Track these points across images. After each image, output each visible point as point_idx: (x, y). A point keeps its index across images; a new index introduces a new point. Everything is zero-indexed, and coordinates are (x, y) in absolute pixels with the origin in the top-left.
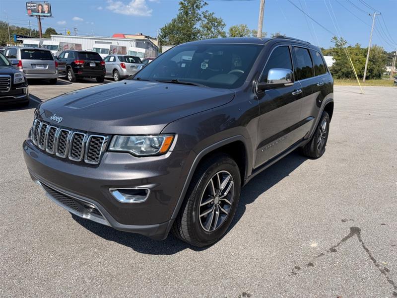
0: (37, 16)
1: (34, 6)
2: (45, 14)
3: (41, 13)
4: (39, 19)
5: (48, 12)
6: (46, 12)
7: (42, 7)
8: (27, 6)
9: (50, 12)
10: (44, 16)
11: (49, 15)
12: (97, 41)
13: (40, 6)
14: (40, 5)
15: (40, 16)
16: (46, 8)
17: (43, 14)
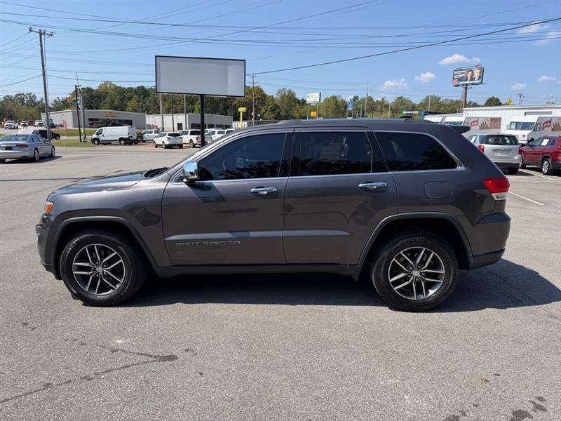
0: (463, 85)
1: (463, 73)
2: (474, 82)
3: (470, 80)
4: (466, 89)
5: (479, 78)
6: (477, 79)
7: (473, 72)
8: (454, 75)
9: (481, 77)
10: (473, 84)
11: (479, 81)
12: (527, 111)
13: (470, 72)
14: (470, 70)
15: (467, 85)
16: (477, 73)
17: (471, 82)
